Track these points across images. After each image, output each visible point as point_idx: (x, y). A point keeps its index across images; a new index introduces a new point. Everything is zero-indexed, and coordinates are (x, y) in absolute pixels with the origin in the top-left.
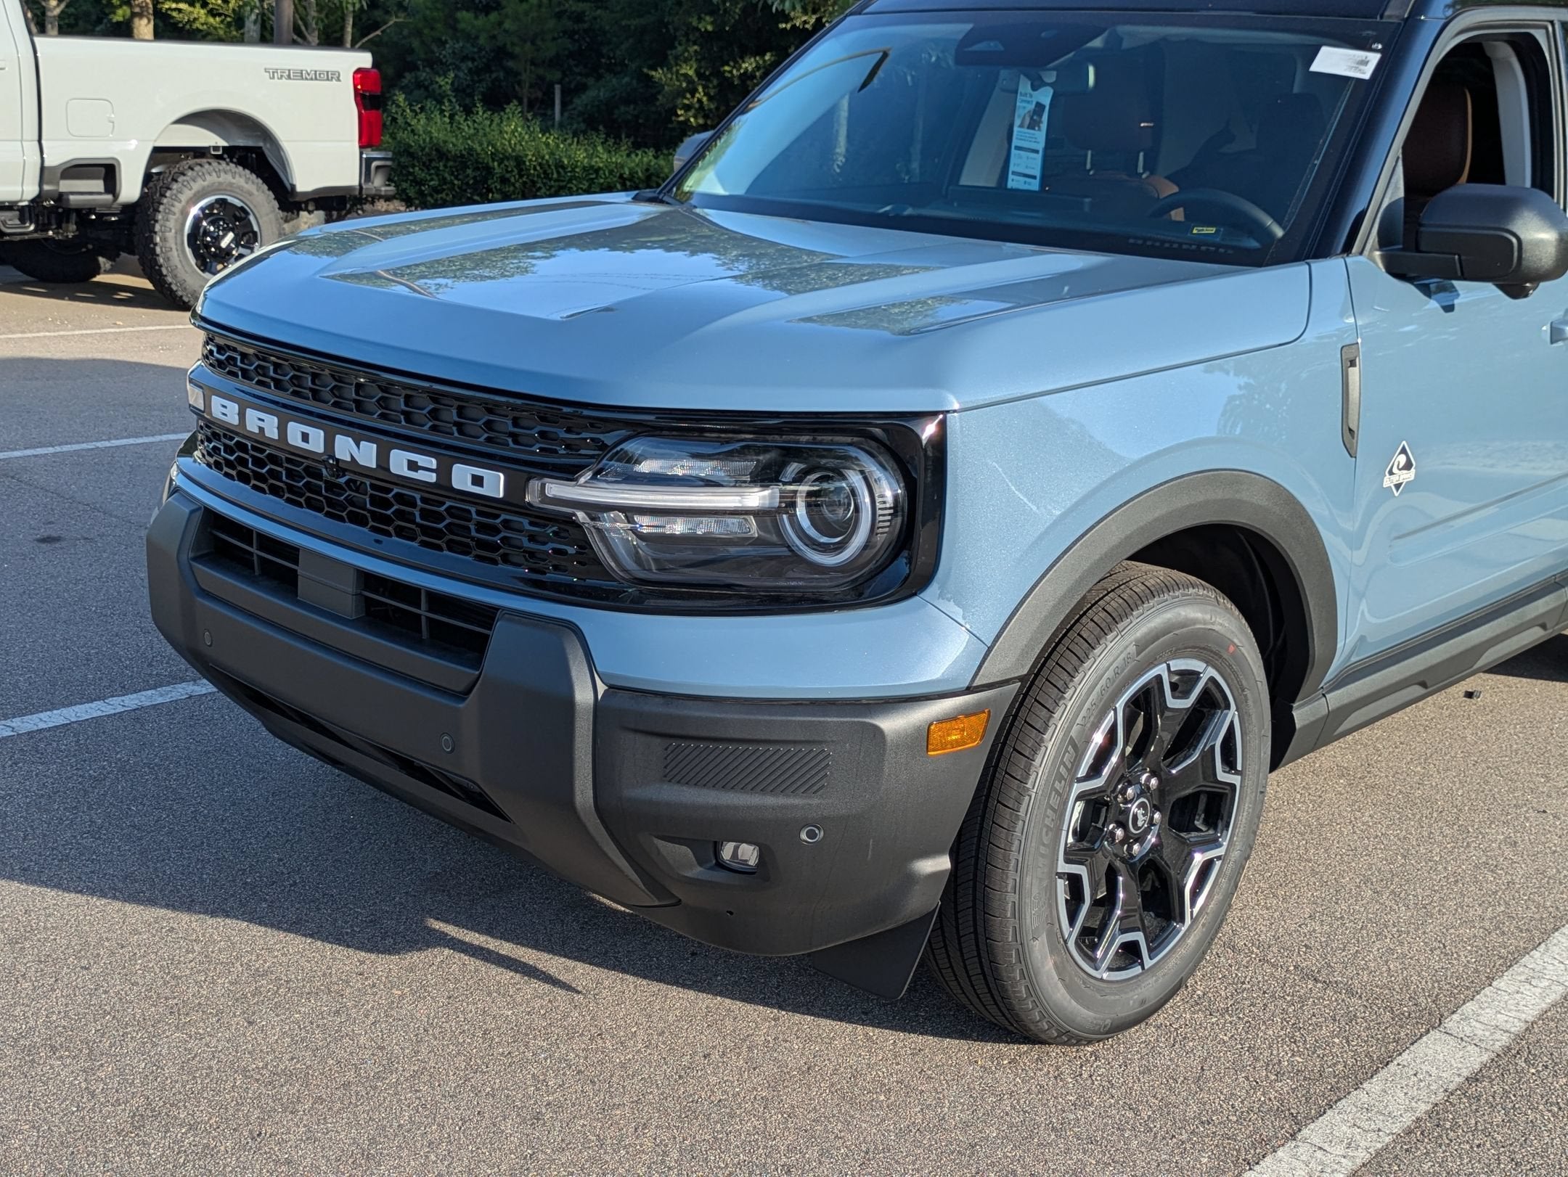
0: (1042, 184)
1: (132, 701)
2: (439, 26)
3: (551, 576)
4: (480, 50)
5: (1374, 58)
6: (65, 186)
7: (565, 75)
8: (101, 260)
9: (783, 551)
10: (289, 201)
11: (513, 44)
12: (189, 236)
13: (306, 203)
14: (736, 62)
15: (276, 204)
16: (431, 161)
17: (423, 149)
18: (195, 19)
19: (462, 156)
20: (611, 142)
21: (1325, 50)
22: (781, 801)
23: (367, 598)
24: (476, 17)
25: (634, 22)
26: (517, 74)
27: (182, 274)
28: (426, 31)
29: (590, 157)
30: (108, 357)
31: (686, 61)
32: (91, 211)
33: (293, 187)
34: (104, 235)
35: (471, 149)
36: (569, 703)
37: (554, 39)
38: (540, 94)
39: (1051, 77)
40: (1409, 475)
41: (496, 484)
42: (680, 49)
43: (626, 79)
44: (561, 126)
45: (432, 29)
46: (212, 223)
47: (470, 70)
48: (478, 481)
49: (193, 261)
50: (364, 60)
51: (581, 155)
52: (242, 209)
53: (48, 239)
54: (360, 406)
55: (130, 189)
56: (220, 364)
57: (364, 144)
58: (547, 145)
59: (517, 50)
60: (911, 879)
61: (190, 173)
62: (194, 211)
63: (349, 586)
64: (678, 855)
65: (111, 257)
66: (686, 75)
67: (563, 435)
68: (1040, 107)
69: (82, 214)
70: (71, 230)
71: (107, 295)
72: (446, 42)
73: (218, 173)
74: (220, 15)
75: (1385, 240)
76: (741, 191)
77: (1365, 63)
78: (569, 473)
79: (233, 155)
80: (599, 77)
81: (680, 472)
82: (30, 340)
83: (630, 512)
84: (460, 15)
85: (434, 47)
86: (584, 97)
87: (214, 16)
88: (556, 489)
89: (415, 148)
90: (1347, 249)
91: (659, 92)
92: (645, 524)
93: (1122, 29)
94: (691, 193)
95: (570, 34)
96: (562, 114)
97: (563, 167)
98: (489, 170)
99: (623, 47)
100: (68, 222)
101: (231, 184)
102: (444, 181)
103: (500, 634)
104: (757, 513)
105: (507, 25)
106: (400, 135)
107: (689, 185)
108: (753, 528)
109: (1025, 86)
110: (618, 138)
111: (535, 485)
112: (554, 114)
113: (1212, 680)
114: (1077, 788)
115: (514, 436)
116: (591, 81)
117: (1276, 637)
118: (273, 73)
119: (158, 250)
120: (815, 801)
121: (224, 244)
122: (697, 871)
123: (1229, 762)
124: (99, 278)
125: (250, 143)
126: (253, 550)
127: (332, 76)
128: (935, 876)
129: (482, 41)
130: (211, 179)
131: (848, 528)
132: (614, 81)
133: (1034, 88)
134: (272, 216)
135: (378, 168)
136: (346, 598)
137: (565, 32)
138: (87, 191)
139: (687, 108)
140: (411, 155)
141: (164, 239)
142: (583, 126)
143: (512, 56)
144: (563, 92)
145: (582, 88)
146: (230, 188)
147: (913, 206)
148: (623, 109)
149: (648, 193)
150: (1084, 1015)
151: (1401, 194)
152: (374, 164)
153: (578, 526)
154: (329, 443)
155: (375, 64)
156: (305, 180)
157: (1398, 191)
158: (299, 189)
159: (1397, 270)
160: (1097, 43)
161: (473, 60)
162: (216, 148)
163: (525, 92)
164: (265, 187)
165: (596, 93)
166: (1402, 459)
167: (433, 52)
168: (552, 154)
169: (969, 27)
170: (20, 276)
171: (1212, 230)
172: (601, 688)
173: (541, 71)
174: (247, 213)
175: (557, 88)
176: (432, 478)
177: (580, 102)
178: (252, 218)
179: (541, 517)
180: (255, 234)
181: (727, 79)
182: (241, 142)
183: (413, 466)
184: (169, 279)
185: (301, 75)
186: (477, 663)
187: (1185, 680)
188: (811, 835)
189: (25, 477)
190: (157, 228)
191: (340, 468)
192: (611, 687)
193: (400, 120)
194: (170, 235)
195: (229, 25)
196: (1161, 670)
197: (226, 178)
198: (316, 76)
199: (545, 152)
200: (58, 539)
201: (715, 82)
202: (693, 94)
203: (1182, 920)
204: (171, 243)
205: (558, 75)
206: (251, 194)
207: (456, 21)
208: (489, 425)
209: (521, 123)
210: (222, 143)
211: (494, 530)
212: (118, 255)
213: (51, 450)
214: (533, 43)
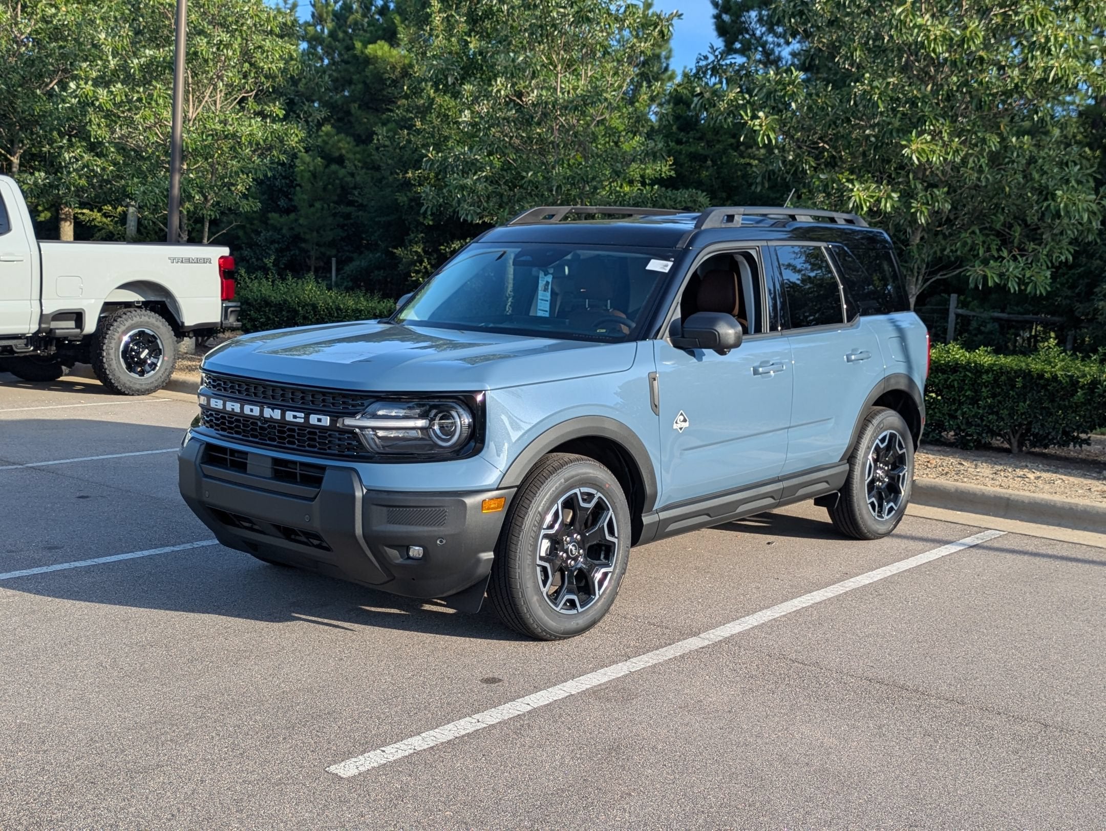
0: (550, 314)
1: (146, 553)
2: (255, 222)
3: (346, 453)
4: (283, 236)
5: (670, 264)
6: (54, 325)
7: (338, 251)
8: (64, 368)
9: (430, 442)
10: (180, 331)
11: (305, 233)
12: (123, 352)
13: (189, 332)
14: (448, 243)
15: (173, 333)
16: (261, 307)
17: (256, 301)
18: (94, 220)
19: (280, 304)
20: (369, 295)
21: (653, 261)
22: (430, 529)
23: (275, 470)
24: (281, 216)
25: (383, 219)
26: (307, 251)
27: (118, 374)
28: (248, 226)
29: (356, 303)
30: (82, 418)
31: (416, 243)
32: (66, 338)
33: (183, 323)
34: (70, 353)
35: (285, 301)
36: (353, 496)
37: (332, 229)
38: (322, 264)
39: (551, 271)
40: (686, 425)
41: (326, 421)
42: (412, 235)
43: (379, 254)
44: (337, 285)
45: (252, 224)
46: (136, 344)
47: (276, 249)
48: (319, 420)
49: (124, 366)
50: (225, 251)
51: (351, 303)
52: (153, 336)
53: (38, 355)
54: (273, 397)
55: (90, 326)
56: (214, 387)
57: (223, 300)
58: (331, 297)
59: (308, 237)
60: (479, 561)
61: (124, 316)
62: (126, 338)
63: (269, 463)
64: (393, 553)
65: (70, 366)
66: (416, 252)
67: (351, 402)
68: (548, 283)
69: (59, 341)
70: (53, 350)
71: (69, 387)
72: (261, 232)
73: (140, 316)
74: (110, 216)
75: (672, 334)
76: (426, 319)
77: (667, 266)
78: (352, 415)
79: (148, 305)
80: (361, 253)
81: (393, 414)
82: (35, 411)
83: (374, 429)
84: (270, 215)
85: (253, 235)
86: (351, 265)
87: (106, 217)
88: (349, 422)
89: (251, 300)
90: (655, 337)
91: (399, 263)
92: (381, 433)
93: (579, 252)
94: (403, 320)
95: (342, 226)
96: (337, 276)
97: (341, 310)
98: (296, 312)
99: (376, 235)
100: (51, 345)
101: (147, 322)
102: (268, 318)
103: (327, 476)
104: (421, 429)
105: (301, 221)
106: (243, 292)
107: (403, 316)
108: (419, 434)
109: (541, 274)
110: (372, 293)
111: (340, 420)
112: (331, 276)
113: (600, 498)
114: (543, 532)
115: (333, 404)
116: (355, 255)
117: (633, 487)
118: (173, 260)
119: (105, 360)
120: (442, 528)
121: (142, 356)
122: (400, 561)
123: (611, 532)
124: (62, 379)
125: (158, 299)
126: (228, 457)
127: (207, 261)
128: (488, 560)
129: (284, 231)
130: (136, 320)
131: (452, 434)
132: (371, 255)
133: (545, 275)
134: (170, 340)
135: (232, 312)
136: (267, 469)
137: (338, 225)
138: (66, 327)
139: (417, 272)
140: (249, 304)
141: (108, 354)
142: (350, 284)
143: (305, 241)
144: (338, 263)
145: (351, 260)
146: (147, 325)
147: (494, 323)
148: (376, 272)
149: (384, 320)
150: (552, 624)
151: (679, 316)
152: (230, 310)
153: (356, 433)
154: (262, 411)
155: (231, 254)
156: (189, 319)
157: (678, 315)
158: (186, 324)
159: (677, 345)
160: (569, 257)
161: (278, 243)
162: (138, 302)
163: (312, 263)
164: (167, 324)
165: (359, 263)
166: (682, 418)
167: (252, 239)
168: (334, 302)
169: (519, 250)
170: (14, 378)
171: (604, 331)
172: (365, 491)
173: (323, 249)
174: (156, 338)
175: (334, 260)
176: (302, 421)
177: (349, 268)
178: (158, 341)
179: (343, 431)
180: (160, 350)
181: (442, 254)
182: (153, 299)
183: (295, 417)
184: (110, 377)
185: (189, 261)
186: (319, 487)
187: (589, 497)
188: (441, 542)
189: (60, 472)
190: (105, 347)
191: (266, 420)
192: (368, 490)
193: (243, 284)
194: (112, 352)
195: (116, 223)
196: (577, 491)
197: (145, 319)
198: (198, 261)
199: (330, 301)
200: (87, 497)
201: (435, 256)
202: (421, 262)
203: (595, 595)
204: (112, 356)
205: (334, 252)
206: (159, 328)
207: (268, 219)
208: (324, 401)
209: (315, 284)
210: (142, 299)
211: (325, 438)
212: (73, 365)
213: (68, 461)
214: (318, 232)
